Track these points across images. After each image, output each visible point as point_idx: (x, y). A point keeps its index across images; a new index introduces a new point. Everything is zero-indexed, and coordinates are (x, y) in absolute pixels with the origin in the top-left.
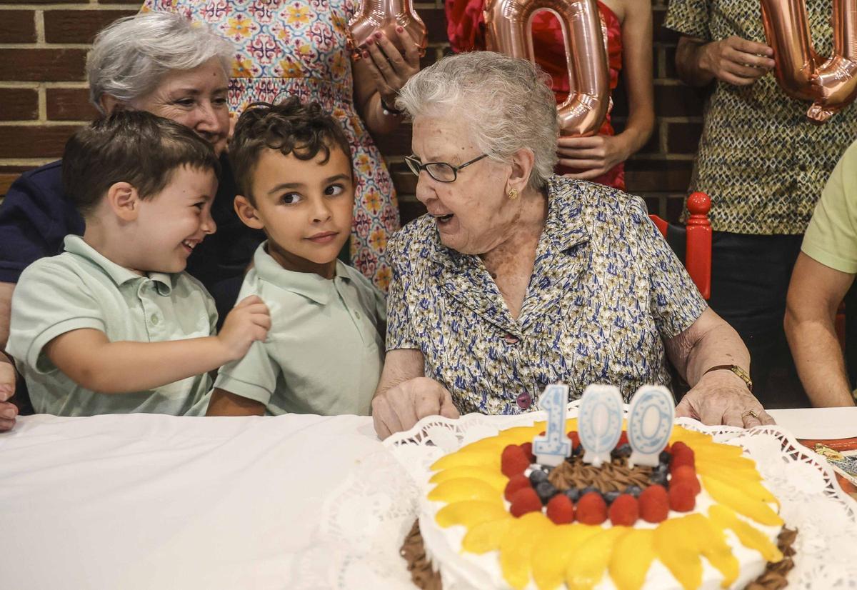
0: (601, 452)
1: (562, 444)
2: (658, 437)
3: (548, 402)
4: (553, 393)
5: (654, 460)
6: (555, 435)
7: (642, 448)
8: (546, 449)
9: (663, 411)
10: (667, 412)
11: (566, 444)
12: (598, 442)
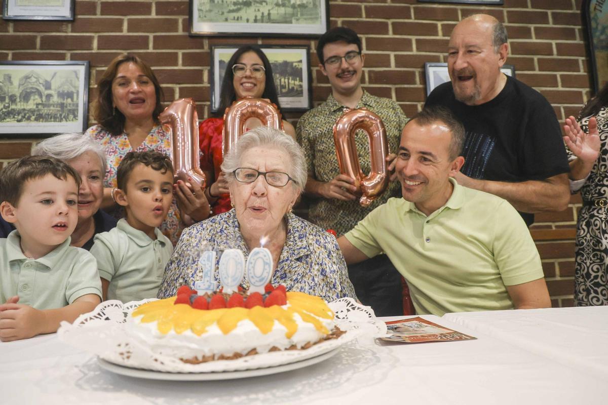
0: (231, 286)
1: (211, 283)
2: (263, 276)
3: (204, 261)
4: (206, 256)
5: (262, 291)
6: (207, 279)
7: (254, 283)
8: (203, 287)
9: (266, 261)
10: (268, 261)
11: (214, 284)
12: (230, 280)
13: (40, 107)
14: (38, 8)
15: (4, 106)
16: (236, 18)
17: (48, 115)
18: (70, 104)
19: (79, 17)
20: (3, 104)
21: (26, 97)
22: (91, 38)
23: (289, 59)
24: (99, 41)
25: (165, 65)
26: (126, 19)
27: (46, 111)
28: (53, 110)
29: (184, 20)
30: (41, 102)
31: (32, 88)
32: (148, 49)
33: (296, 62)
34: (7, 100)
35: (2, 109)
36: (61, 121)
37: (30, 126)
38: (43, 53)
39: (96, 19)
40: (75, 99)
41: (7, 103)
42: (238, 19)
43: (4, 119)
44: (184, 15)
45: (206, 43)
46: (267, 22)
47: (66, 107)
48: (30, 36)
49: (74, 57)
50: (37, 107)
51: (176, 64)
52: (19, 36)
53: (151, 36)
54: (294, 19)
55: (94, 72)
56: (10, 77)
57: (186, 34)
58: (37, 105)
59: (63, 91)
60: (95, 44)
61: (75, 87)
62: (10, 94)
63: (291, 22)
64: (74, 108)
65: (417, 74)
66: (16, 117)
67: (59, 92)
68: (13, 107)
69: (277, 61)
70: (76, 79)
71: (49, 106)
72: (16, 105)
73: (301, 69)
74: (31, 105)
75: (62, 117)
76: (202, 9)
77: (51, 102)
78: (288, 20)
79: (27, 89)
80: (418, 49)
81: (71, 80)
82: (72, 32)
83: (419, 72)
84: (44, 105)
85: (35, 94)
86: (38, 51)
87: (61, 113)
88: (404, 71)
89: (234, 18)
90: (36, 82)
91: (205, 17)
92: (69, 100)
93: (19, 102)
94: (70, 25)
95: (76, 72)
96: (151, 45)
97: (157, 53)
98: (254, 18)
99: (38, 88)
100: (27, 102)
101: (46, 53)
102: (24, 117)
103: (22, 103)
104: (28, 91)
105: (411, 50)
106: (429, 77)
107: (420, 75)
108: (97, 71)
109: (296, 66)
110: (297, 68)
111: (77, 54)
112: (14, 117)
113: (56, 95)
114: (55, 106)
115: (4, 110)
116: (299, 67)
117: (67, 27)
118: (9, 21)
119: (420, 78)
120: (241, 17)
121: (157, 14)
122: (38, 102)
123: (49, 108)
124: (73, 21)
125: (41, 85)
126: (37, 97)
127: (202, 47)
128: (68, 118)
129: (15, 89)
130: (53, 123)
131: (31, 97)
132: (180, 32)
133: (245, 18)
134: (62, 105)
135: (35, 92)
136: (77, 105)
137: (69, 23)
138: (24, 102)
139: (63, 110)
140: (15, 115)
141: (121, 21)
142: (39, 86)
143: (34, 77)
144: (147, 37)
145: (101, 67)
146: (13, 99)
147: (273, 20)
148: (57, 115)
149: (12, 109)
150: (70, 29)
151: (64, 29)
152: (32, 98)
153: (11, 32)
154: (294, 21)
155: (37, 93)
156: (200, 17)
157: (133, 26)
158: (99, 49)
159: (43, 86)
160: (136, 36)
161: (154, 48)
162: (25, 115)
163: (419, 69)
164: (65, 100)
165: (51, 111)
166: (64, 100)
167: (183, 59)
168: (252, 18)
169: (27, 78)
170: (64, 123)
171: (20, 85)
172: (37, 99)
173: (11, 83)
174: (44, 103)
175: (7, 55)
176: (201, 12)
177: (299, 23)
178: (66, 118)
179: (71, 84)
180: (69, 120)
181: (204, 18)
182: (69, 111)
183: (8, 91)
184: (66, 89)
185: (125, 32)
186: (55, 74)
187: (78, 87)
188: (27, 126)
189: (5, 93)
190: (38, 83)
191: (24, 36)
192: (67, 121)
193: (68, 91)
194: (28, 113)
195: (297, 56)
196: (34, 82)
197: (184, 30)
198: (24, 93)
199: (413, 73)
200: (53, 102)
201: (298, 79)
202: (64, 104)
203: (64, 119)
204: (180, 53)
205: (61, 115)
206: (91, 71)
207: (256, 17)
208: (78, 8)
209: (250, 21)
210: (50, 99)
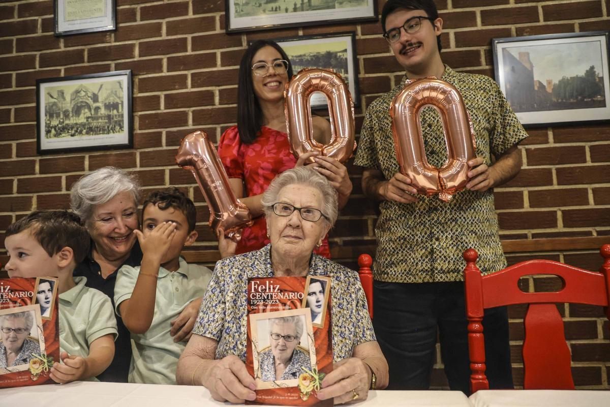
13: (90, 120)
14: (83, 21)
15: (59, 121)
16: (274, 9)
17: (97, 127)
18: (116, 116)
19: (121, 25)
20: (59, 119)
21: (77, 111)
22: (133, 46)
23: (333, 49)
24: (140, 48)
25: (205, 67)
26: (164, 22)
27: (95, 124)
28: (101, 122)
29: (221, 17)
30: (90, 115)
31: (82, 102)
32: (186, 51)
33: (340, 52)
34: (62, 116)
35: (58, 125)
36: (108, 133)
37: (83, 140)
38: (90, 66)
39: (136, 25)
40: (120, 110)
41: (61, 119)
42: (276, 10)
43: (61, 134)
44: (221, 11)
45: (244, 39)
46: (308, 10)
47: (113, 119)
48: (78, 50)
49: (118, 67)
50: (87, 121)
51: (215, 65)
52: (68, 51)
53: (189, 37)
54: (337, 3)
55: (136, 80)
56: (63, 93)
57: (224, 31)
58: (88, 118)
59: (109, 103)
60: (137, 51)
61: (119, 98)
62: (64, 110)
63: (334, 7)
64: (119, 119)
65: (482, 53)
66: (70, 131)
67: (105, 104)
68: (67, 122)
69: (319, 53)
70: (120, 89)
71: (97, 118)
72: (70, 120)
73: (346, 59)
74: (82, 119)
75: (110, 129)
76: (239, 3)
77: (99, 114)
78: (331, 4)
79: (77, 103)
80: (483, 23)
81: (116, 91)
82: (116, 41)
83: (485, 50)
84: (93, 118)
85: (85, 108)
86: (86, 64)
87: (108, 125)
88: (466, 51)
89: (272, 8)
90: (85, 96)
91: (242, 11)
92: (115, 112)
93: (72, 117)
94: (113, 35)
95: (119, 83)
96: (189, 47)
97: (195, 55)
98: (293, 7)
99: (87, 101)
100: (79, 116)
101: (93, 66)
102: (76, 131)
103: (74, 118)
104: (79, 105)
105: (476, 25)
106: (497, 56)
107: (485, 54)
108: (140, 79)
109: (340, 56)
110: (342, 59)
111: (120, 63)
112: (68, 132)
113: (103, 107)
114: (103, 118)
115: (60, 126)
116: (344, 57)
117: (110, 37)
118: (59, 36)
119: (486, 57)
120: (280, 7)
121: (194, 13)
122: (88, 116)
123: (97, 121)
124: (115, 31)
125: (89, 99)
126: (86, 110)
127: (241, 45)
128: (115, 130)
129: (68, 104)
130: (101, 136)
131: (81, 111)
132: (218, 30)
133: (283, 7)
134: (109, 117)
135: (85, 106)
136: (122, 116)
137: (112, 33)
138: (76, 117)
139: (110, 122)
140: (69, 130)
141: (160, 25)
142: (88, 100)
143: (84, 91)
144: (186, 39)
145: (143, 75)
146: (66, 115)
147: (314, 6)
148: (105, 127)
149: (66, 124)
150: (113, 39)
151: (108, 39)
152: (83, 111)
153: (62, 48)
154: (337, 5)
155: (86, 107)
156: (236, 12)
157: (172, 29)
158: (140, 56)
159: (92, 99)
160: (175, 39)
161: (193, 50)
162: (77, 129)
163: (485, 47)
164: (112, 111)
165: (100, 124)
166: (110, 112)
167: (222, 59)
168: (291, 7)
169: (77, 92)
170: (111, 135)
171: (72, 100)
172: (87, 113)
173: (64, 99)
174: (93, 116)
175: (60, 70)
176: (237, 7)
177: (342, 7)
178: (114, 130)
179: (116, 94)
180: (116, 132)
181: (242, 13)
182: (116, 122)
183: (62, 107)
184: (112, 100)
185: (164, 37)
186: (101, 86)
187: (123, 97)
188: (80, 140)
189: (59, 109)
190: (87, 96)
191: (74, 51)
192: (114, 132)
193: (113, 103)
194: (80, 127)
195: (341, 45)
196: (83, 96)
197: (221, 28)
198: (76, 107)
199: (478, 52)
200: (101, 114)
201: (343, 70)
202: (110, 115)
203: (111, 131)
204: (219, 52)
205: (108, 127)
206: (134, 79)
207: (295, 5)
208: (119, 16)
209: (289, 10)
210: (98, 112)
